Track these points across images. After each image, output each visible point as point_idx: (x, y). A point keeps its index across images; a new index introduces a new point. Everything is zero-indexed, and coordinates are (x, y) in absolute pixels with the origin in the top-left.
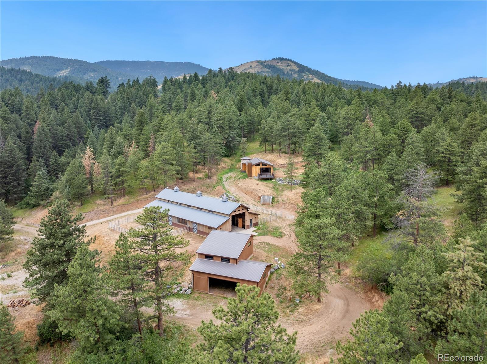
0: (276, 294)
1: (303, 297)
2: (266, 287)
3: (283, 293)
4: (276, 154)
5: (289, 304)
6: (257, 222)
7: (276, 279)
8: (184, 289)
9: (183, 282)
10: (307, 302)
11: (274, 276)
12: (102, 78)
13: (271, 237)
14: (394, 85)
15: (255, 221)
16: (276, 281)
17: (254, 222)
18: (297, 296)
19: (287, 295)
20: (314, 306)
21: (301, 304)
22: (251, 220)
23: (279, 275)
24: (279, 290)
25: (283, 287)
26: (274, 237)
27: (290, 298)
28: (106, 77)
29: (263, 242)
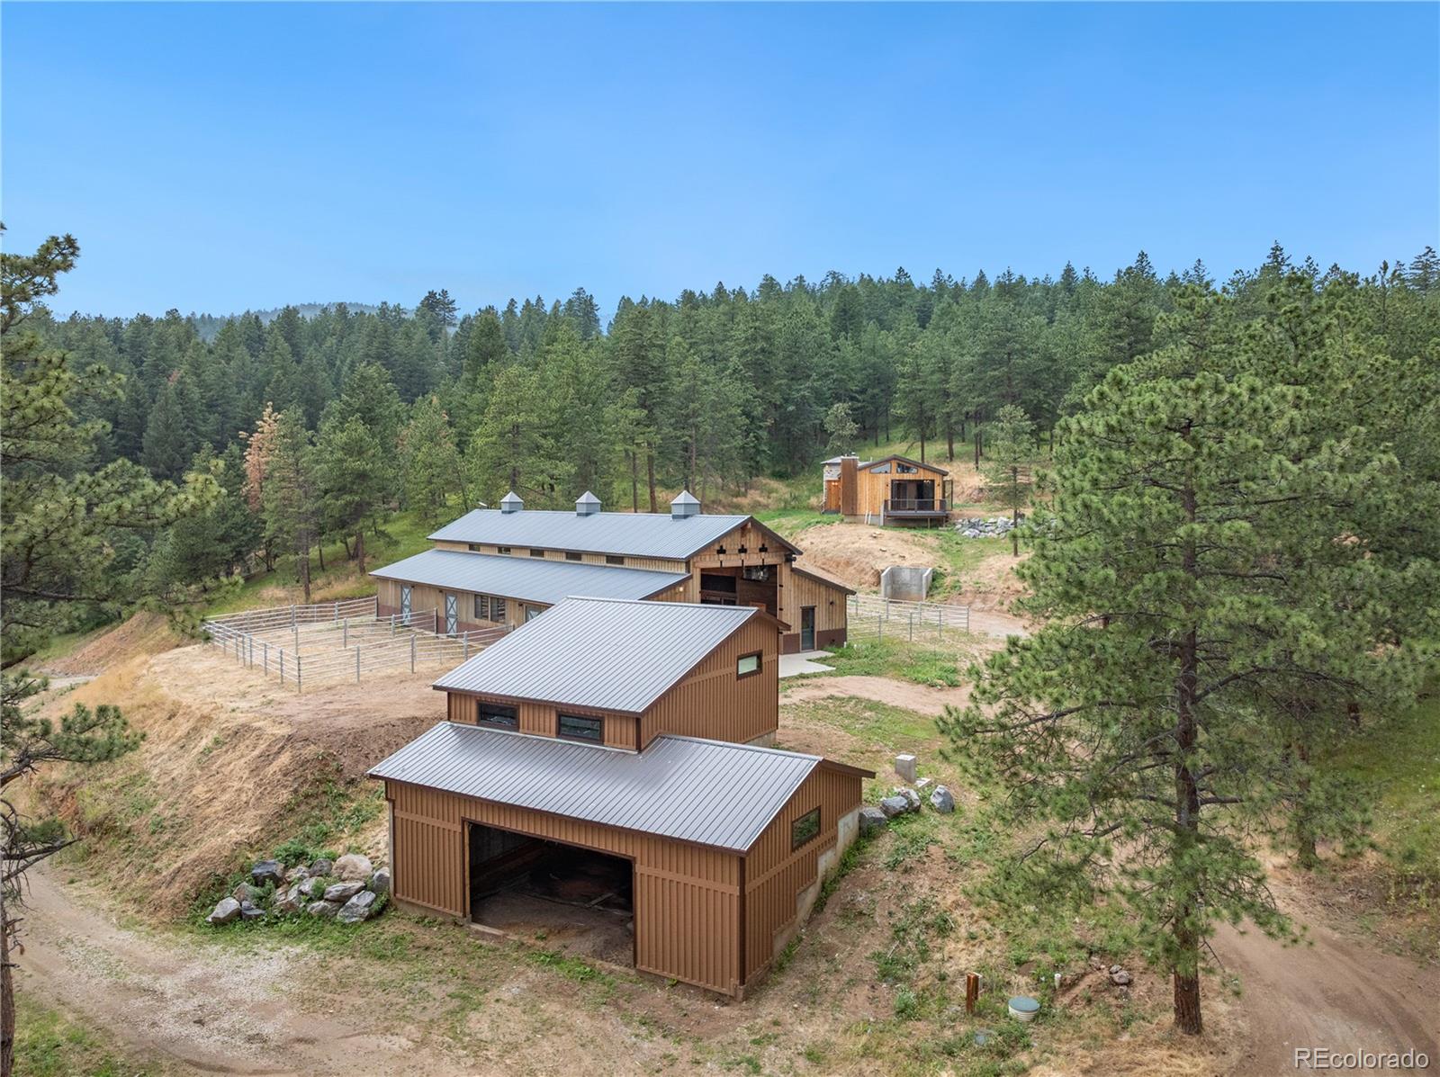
0: (878, 956)
1: (1067, 986)
2: (819, 906)
3: (924, 955)
4: (962, 466)
5: (962, 1029)
6: (837, 626)
7: (892, 867)
8: (334, 889)
9: (358, 850)
10: (1092, 1021)
11: (885, 848)
12: (432, 294)
13: (895, 683)
14: (1408, 261)
15: (830, 620)
16: (890, 878)
17: (821, 624)
18: (1022, 980)
19: (950, 968)
20: (1153, 1053)
21: (1044, 1031)
22: (808, 613)
23: (914, 841)
24: (900, 933)
25: (929, 918)
26: (916, 681)
27: (973, 986)
28: (444, 293)
29: (851, 698)
